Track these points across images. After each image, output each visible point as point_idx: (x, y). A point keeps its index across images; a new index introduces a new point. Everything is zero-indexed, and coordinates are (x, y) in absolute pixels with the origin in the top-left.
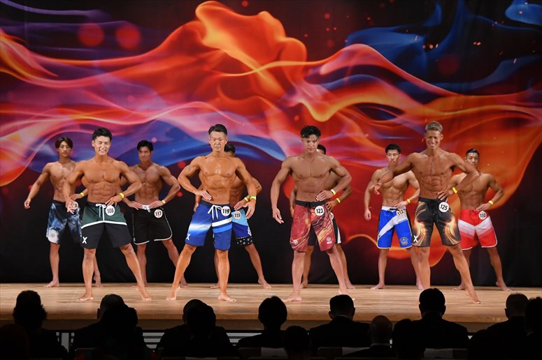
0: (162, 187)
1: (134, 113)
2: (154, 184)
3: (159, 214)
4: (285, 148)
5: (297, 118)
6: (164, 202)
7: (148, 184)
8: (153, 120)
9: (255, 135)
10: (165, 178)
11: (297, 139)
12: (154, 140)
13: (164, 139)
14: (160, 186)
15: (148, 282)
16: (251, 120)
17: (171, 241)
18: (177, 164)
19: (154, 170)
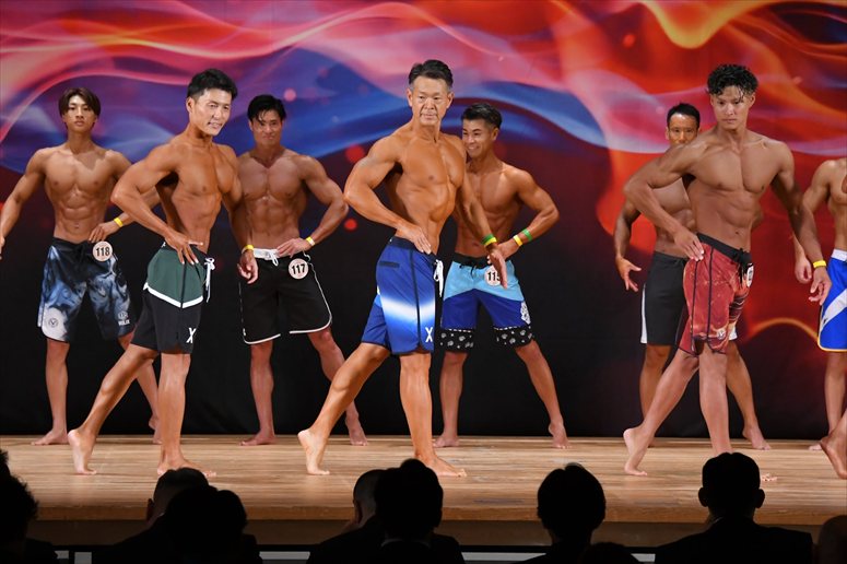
0: (306, 207)
1: (242, 30)
2: (289, 199)
3: (299, 270)
4: (599, 112)
5: (629, 40)
6: (311, 241)
7: (272, 199)
8: (287, 48)
9: (529, 81)
10: (313, 185)
11: (629, 91)
12: (289, 95)
13: (313, 92)
14: (302, 203)
15: (276, 433)
16: (519, 47)
17: (328, 334)
18: (343, 153)
19: (288, 164)
